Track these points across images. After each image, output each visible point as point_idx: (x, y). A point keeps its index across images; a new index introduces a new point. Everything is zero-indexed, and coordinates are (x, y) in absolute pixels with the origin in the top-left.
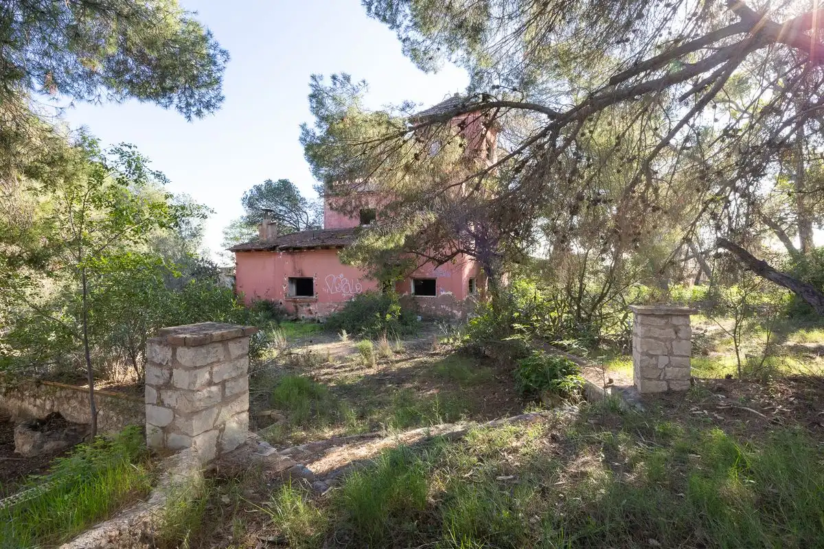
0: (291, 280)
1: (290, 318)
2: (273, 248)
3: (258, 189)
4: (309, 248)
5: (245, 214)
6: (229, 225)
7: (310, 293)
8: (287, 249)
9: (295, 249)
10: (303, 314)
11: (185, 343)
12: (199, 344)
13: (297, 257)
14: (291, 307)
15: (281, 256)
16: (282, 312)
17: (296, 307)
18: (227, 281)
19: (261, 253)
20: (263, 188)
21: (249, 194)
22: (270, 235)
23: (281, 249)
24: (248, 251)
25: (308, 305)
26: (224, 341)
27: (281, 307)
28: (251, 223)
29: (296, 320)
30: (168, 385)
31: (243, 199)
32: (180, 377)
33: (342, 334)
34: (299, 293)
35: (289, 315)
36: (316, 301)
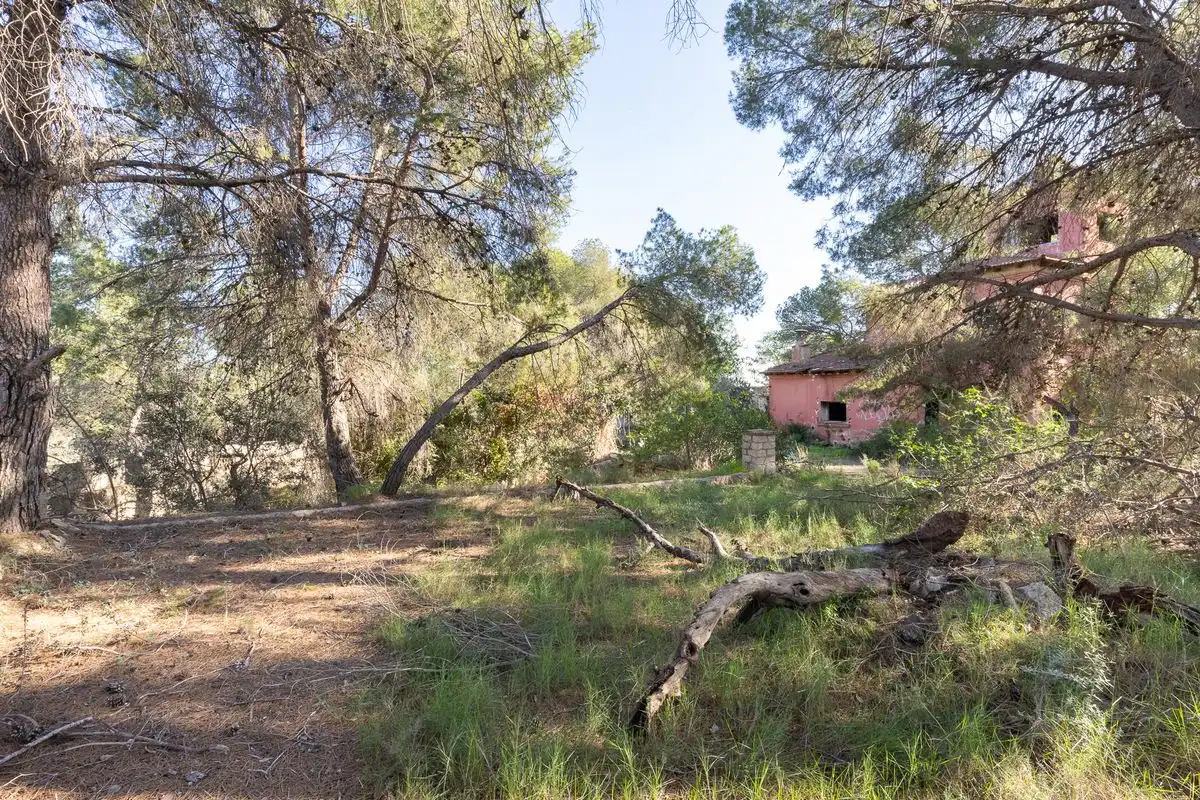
0: (824, 404)
1: (821, 443)
2: (806, 372)
3: (793, 299)
4: (841, 372)
5: (780, 329)
6: (761, 339)
7: (843, 418)
8: (819, 372)
9: (827, 372)
10: (835, 440)
11: (756, 434)
12: (761, 435)
13: (830, 381)
14: (823, 433)
15: (813, 379)
16: (814, 437)
17: (828, 432)
18: (761, 403)
19: (795, 376)
20: (799, 298)
21: (783, 307)
22: (803, 357)
23: (814, 373)
24: (782, 374)
25: (841, 431)
26: (767, 435)
27: (813, 431)
28: (784, 337)
29: (827, 445)
30: (750, 448)
31: (778, 313)
32: (754, 446)
33: (863, 458)
34: (831, 419)
35: (820, 440)
36: (849, 427)
